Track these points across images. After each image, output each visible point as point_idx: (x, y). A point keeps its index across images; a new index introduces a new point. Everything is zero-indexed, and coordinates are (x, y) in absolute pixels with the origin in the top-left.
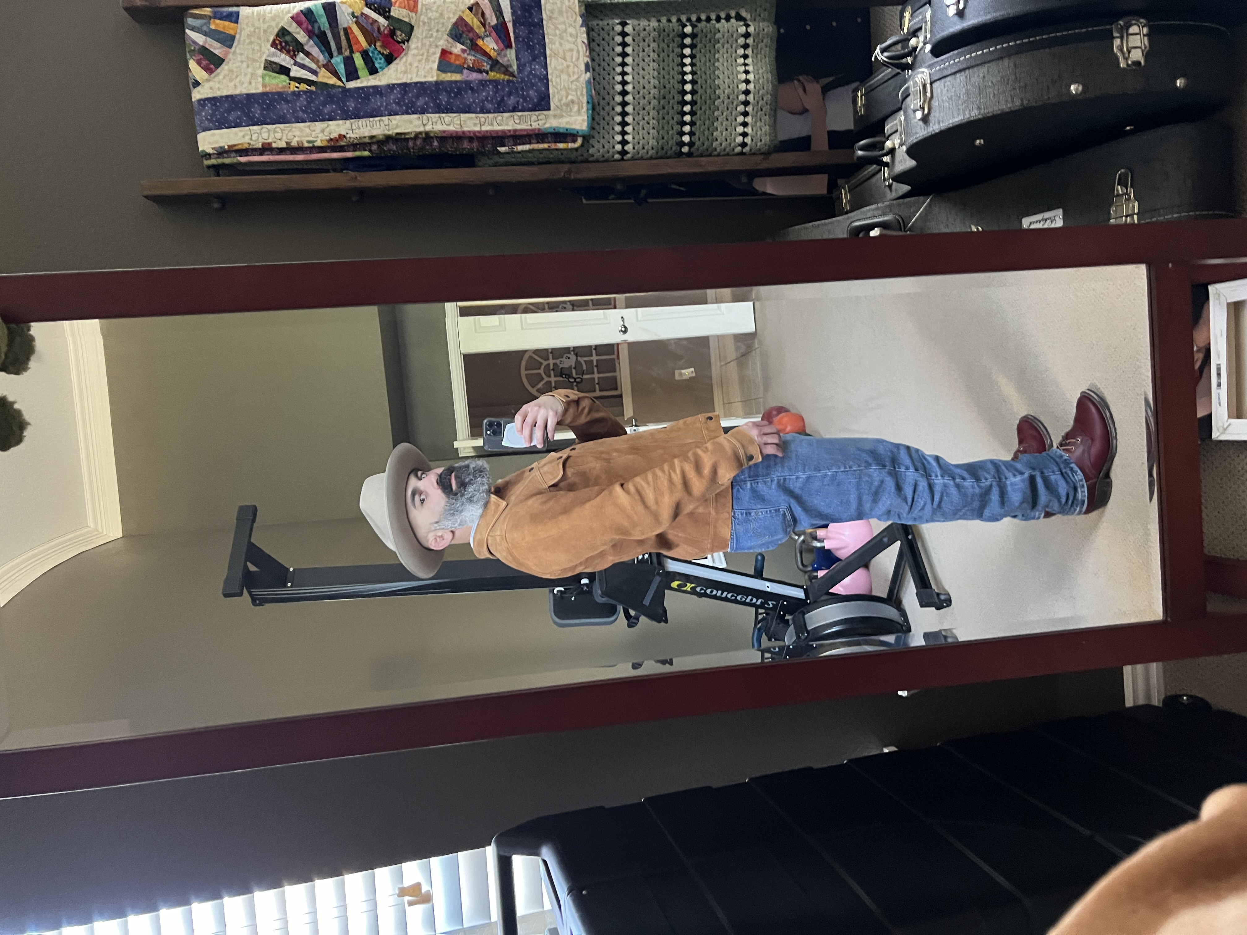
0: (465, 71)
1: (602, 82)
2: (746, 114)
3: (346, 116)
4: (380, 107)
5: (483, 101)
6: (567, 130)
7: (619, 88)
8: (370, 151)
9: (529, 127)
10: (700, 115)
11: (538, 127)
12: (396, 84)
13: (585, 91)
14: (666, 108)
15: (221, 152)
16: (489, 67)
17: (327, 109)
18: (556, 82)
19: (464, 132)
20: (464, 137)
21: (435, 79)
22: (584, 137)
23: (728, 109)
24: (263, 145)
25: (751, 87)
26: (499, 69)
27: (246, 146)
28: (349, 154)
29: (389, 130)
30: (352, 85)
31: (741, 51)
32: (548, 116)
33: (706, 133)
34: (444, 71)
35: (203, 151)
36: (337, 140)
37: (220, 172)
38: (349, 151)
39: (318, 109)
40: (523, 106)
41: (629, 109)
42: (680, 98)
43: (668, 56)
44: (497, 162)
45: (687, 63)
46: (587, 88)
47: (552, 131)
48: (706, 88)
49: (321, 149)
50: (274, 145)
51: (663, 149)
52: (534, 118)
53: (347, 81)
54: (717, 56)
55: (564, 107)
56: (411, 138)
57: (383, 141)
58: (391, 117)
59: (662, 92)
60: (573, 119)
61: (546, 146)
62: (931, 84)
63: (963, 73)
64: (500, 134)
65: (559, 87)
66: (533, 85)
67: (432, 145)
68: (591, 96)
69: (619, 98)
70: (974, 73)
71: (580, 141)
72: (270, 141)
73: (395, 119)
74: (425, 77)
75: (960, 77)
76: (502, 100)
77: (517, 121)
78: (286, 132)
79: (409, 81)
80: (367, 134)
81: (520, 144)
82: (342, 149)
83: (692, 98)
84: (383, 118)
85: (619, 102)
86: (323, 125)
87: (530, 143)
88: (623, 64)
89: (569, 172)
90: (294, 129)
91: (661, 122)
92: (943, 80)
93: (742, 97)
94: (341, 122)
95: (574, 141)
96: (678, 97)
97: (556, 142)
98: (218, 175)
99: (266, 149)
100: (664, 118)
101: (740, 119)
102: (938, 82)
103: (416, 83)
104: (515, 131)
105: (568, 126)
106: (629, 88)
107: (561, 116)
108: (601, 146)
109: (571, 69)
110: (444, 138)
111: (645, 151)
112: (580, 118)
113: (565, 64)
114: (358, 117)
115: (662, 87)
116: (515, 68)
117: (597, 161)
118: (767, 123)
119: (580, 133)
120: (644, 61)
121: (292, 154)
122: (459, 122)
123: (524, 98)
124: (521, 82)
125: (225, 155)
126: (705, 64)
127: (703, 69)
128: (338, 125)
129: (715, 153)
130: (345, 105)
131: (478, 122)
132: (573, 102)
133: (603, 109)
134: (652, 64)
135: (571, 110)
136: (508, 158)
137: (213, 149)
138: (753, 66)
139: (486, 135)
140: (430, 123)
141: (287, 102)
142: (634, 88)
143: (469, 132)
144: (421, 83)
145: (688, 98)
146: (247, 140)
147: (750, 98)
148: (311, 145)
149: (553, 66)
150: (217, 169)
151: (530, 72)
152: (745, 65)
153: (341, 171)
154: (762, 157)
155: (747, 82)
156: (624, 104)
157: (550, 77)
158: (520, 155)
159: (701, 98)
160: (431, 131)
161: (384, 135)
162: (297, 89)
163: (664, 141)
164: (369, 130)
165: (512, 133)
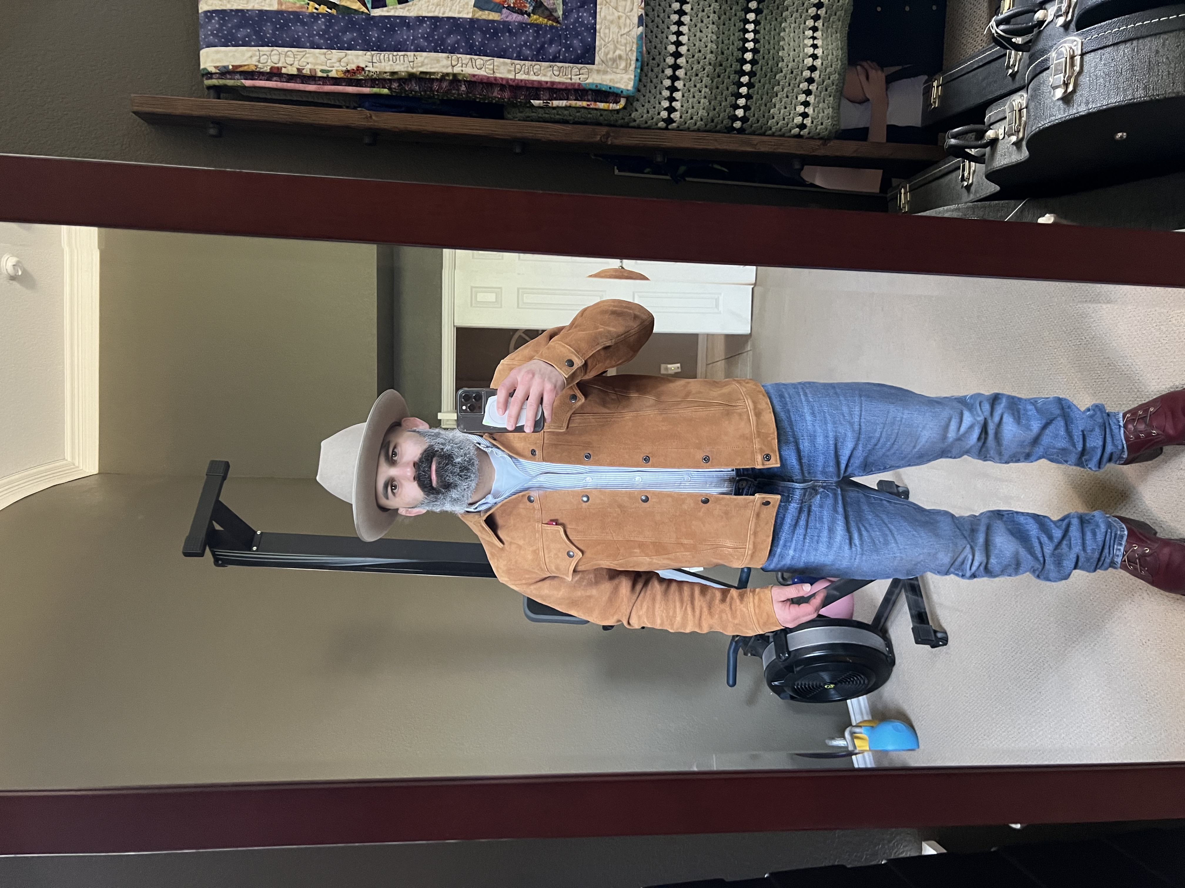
0: (505, 10)
1: (654, 39)
2: (808, 93)
3: (368, 47)
4: (406, 40)
5: (521, 46)
6: (610, 88)
7: (672, 48)
8: (390, 89)
9: (569, 81)
10: (758, 88)
11: (578, 81)
12: (426, 17)
13: (635, 46)
14: (722, 76)
15: (224, 72)
16: (531, 8)
17: (348, 36)
18: (605, 34)
19: (495, 78)
20: (495, 84)
21: (470, 16)
22: (628, 98)
23: (789, 85)
24: (272, 68)
25: (818, 63)
26: (543, 12)
27: (254, 68)
28: (366, 90)
29: (413, 68)
30: (377, 12)
31: (810, 23)
32: (591, 70)
33: (763, 108)
34: (482, 9)
35: (205, 69)
36: (354, 73)
37: (222, 95)
38: (366, 87)
39: (337, 36)
40: (565, 57)
41: (680, 73)
42: (739, 67)
43: (730, 20)
44: (529, 117)
45: (750, 30)
46: (637, 44)
47: (594, 87)
48: (768, 59)
49: (336, 81)
50: (284, 71)
51: (712, 121)
52: (575, 70)
53: (372, 8)
54: (783, 25)
55: (610, 63)
56: (437, 79)
57: (406, 79)
58: (417, 53)
59: (719, 58)
60: (619, 76)
61: (584, 104)
62: (1082, 55)
63: (1128, 44)
64: (536, 85)
65: (607, 41)
66: (578, 34)
67: (458, 90)
68: (641, 52)
69: (670, 60)
70: (1144, 46)
71: (623, 102)
72: (280, 65)
73: (421, 56)
74: (459, 12)
75: (1125, 49)
76: (542, 47)
77: (556, 73)
78: (299, 57)
79: (441, 15)
80: (388, 69)
81: (556, 99)
82: (358, 83)
83: (752, 68)
84: (409, 53)
85: (670, 64)
86: (341, 54)
87: (567, 99)
88: (680, 23)
89: (607, 135)
90: (307, 55)
91: (714, 91)
92: (1099, 52)
93: (807, 74)
94: (361, 52)
95: (617, 102)
96: (736, 66)
97: (595, 101)
98: (219, 98)
99: (275, 73)
100: (718, 88)
101: (802, 97)
102: (1092, 54)
103: (449, 18)
104: (553, 83)
105: (611, 84)
106: (683, 50)
107: (605, 72)
108: (645, 111)
109: (622, 20)
110: (473, 83)
111: (693, 121)
112: (626, 77)
113: (616, 14)
114: (380, 49)
115: (719, 53)
116: (560, 13)
117: (638, 127)
118: (830, 105)
119: (625, 93)
120: (702, 22)
121: (303, 83)
122: (492, 67)
123: (567, 47)
124: (566, 29)
125: (228, 76)
126: (770, 32)
127: (767, 38)
128: (357, 56)
129: (770, 132)
130: (367, 34)
131: (513, 69)
132: (620, 57)
133: (652, 71)
134: (711, 26)
135: (617, 68)
136: (541, 113)
137: (216, 67)
138: (823, 40)
139: (520, 84)
140: (460, 65)
141: (303, 24)
142: (688, 50)
143: (502, 79)
144: (454, 18)
145: (747, 67)
146: (254, 61)
147: (816, 75)
148: (325, 75)
149: (603, 14)
150: (219, 91)
151: (576, 20)
152: (814, 38)
153: (355, 108)
154: (821, 142)
155: (814, 57)
156: (676, 67)
157: (598, 27)
158: (555, 111)
159: (761, 69)
160: (460, 74)
161: (407, 72)
162: (315, 11)
163: (715, 112)
164: (391, 65)
165: (549, 85)
